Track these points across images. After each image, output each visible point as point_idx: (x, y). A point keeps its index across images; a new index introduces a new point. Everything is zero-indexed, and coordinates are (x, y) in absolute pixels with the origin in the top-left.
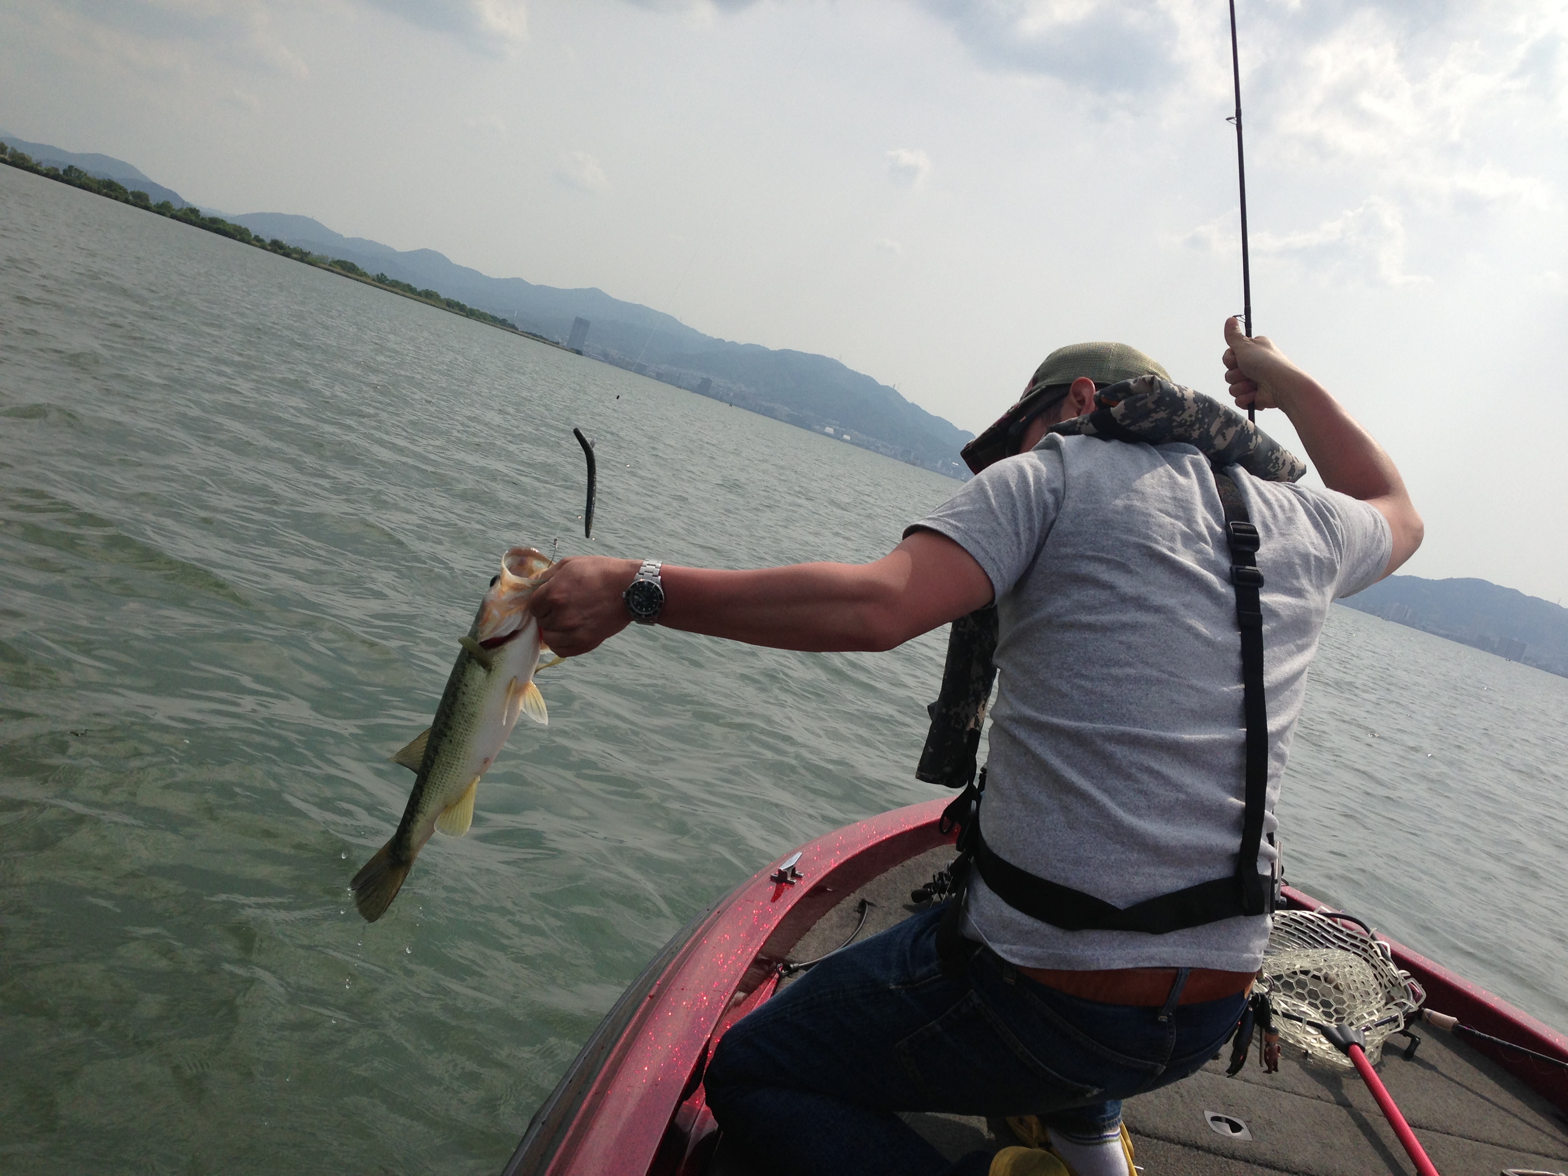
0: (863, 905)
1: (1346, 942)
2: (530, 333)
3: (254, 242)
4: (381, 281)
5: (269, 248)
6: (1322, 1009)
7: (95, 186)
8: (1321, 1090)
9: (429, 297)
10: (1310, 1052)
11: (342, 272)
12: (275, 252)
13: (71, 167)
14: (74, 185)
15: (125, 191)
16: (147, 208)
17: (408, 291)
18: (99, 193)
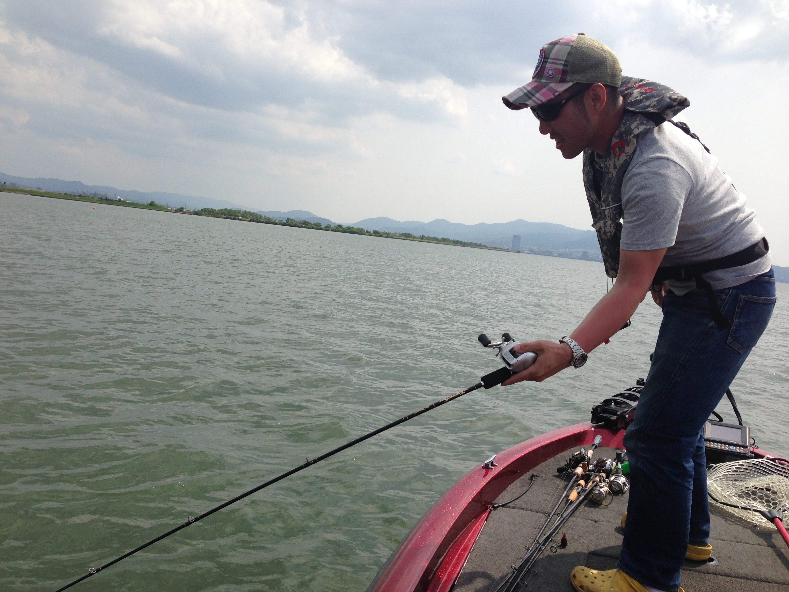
0: (532, 476)
1: (781, 471)
2: (493, 248)
3: (366, 234)
4: (423, 239)
5: (373, 235)
6: (766, 504)
7: (299, 225)
8: (761, 541)
9: (445, 241)
10: (757, 524)
11: (406, 238)
12: (376, 236)
13: (288, 219)
14: (291, 226)
15: (311, 224)
16: (321, 229)
17: (435, 240)
18: (301, 227)
